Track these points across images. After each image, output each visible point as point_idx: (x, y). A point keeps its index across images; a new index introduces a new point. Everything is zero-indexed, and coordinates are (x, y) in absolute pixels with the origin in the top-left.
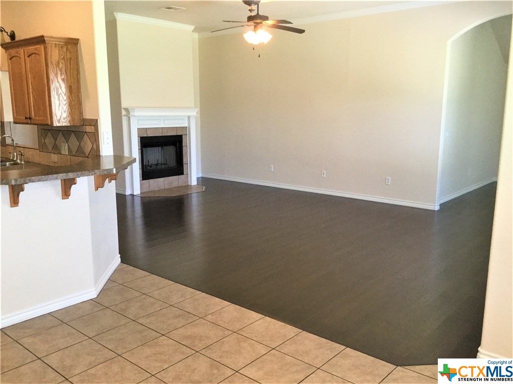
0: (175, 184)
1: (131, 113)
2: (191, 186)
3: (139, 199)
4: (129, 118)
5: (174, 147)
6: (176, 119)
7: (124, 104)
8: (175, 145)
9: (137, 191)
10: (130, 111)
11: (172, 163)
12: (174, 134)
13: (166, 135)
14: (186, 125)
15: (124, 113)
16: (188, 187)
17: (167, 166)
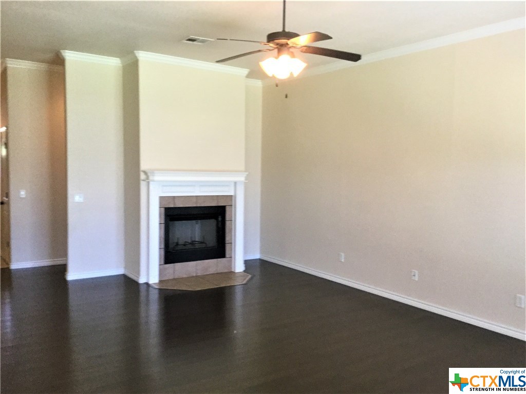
0: (212, 270)
1: (151, 178)
2: (234, 273)
3: (156, 292)
4: (148, 183)
5: (215, 221)
6: (216, 186)
7: (144, 165)
8: (216, 219)
9: (154, 279)
10: (149, 174)
11: (212, 241)
12: (213, 204)
13: (203, 205)
14: (232, 193)
15: (143, 176)
16: (230, 274)
17: (204, 245)
